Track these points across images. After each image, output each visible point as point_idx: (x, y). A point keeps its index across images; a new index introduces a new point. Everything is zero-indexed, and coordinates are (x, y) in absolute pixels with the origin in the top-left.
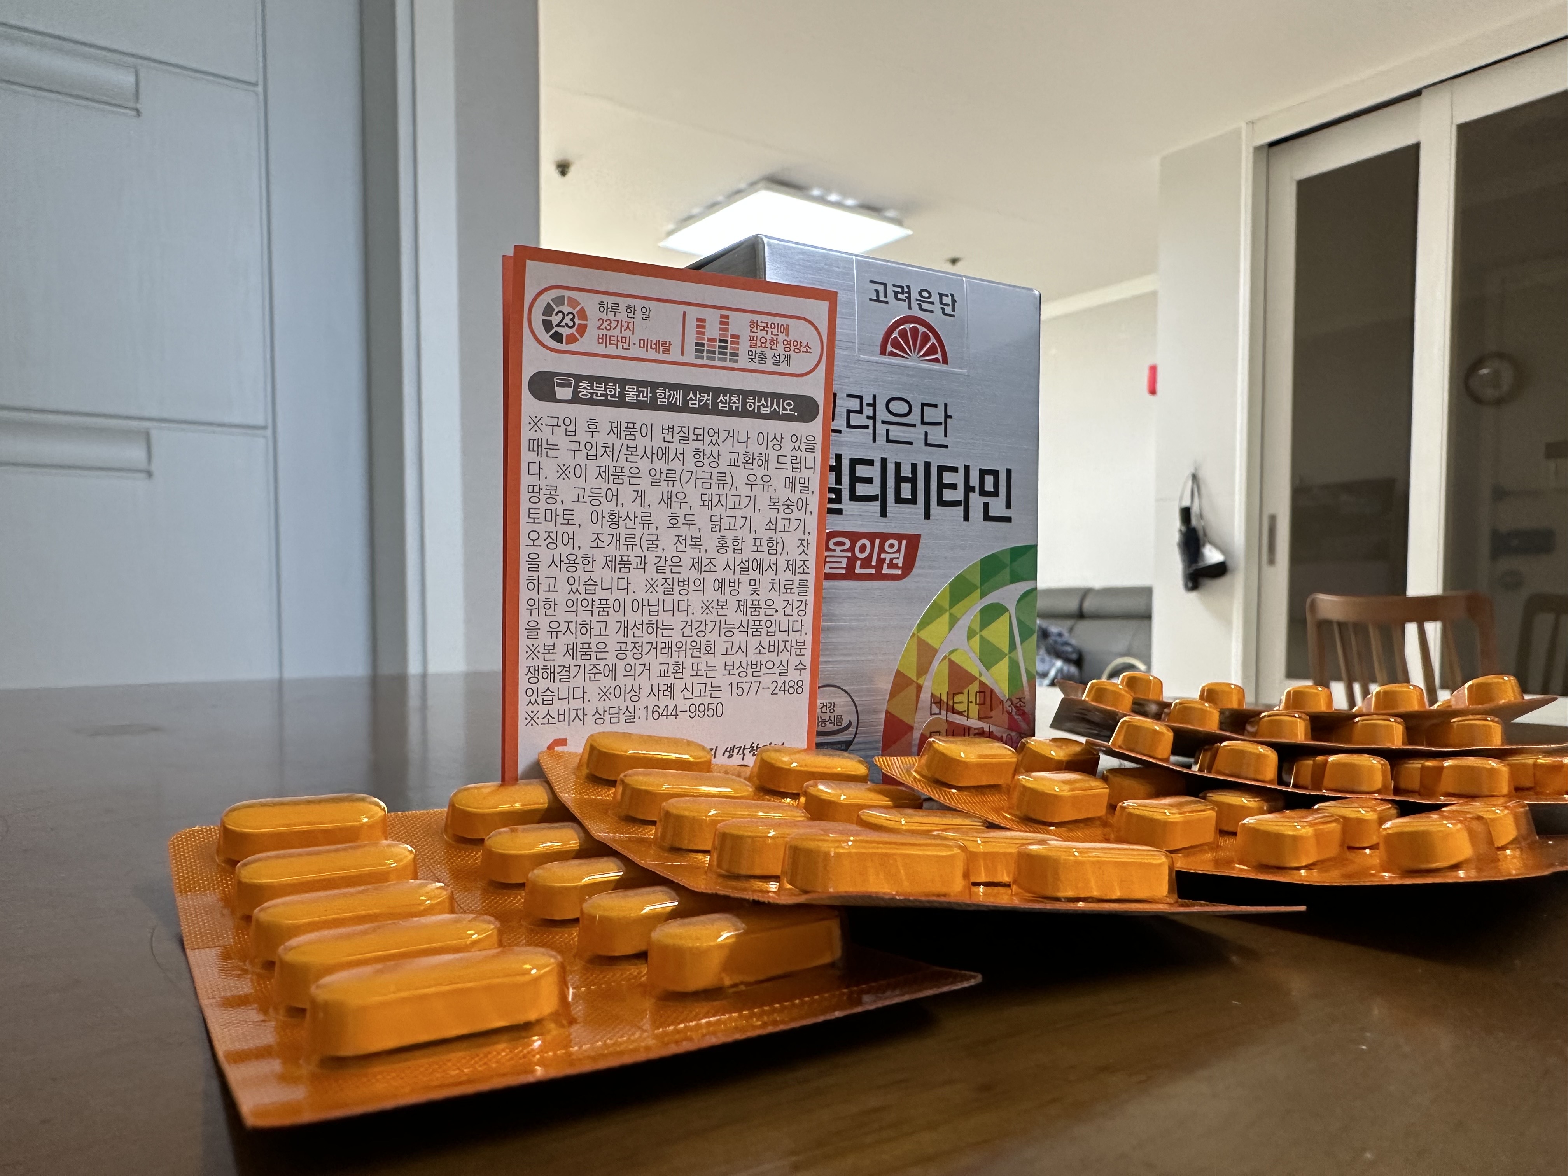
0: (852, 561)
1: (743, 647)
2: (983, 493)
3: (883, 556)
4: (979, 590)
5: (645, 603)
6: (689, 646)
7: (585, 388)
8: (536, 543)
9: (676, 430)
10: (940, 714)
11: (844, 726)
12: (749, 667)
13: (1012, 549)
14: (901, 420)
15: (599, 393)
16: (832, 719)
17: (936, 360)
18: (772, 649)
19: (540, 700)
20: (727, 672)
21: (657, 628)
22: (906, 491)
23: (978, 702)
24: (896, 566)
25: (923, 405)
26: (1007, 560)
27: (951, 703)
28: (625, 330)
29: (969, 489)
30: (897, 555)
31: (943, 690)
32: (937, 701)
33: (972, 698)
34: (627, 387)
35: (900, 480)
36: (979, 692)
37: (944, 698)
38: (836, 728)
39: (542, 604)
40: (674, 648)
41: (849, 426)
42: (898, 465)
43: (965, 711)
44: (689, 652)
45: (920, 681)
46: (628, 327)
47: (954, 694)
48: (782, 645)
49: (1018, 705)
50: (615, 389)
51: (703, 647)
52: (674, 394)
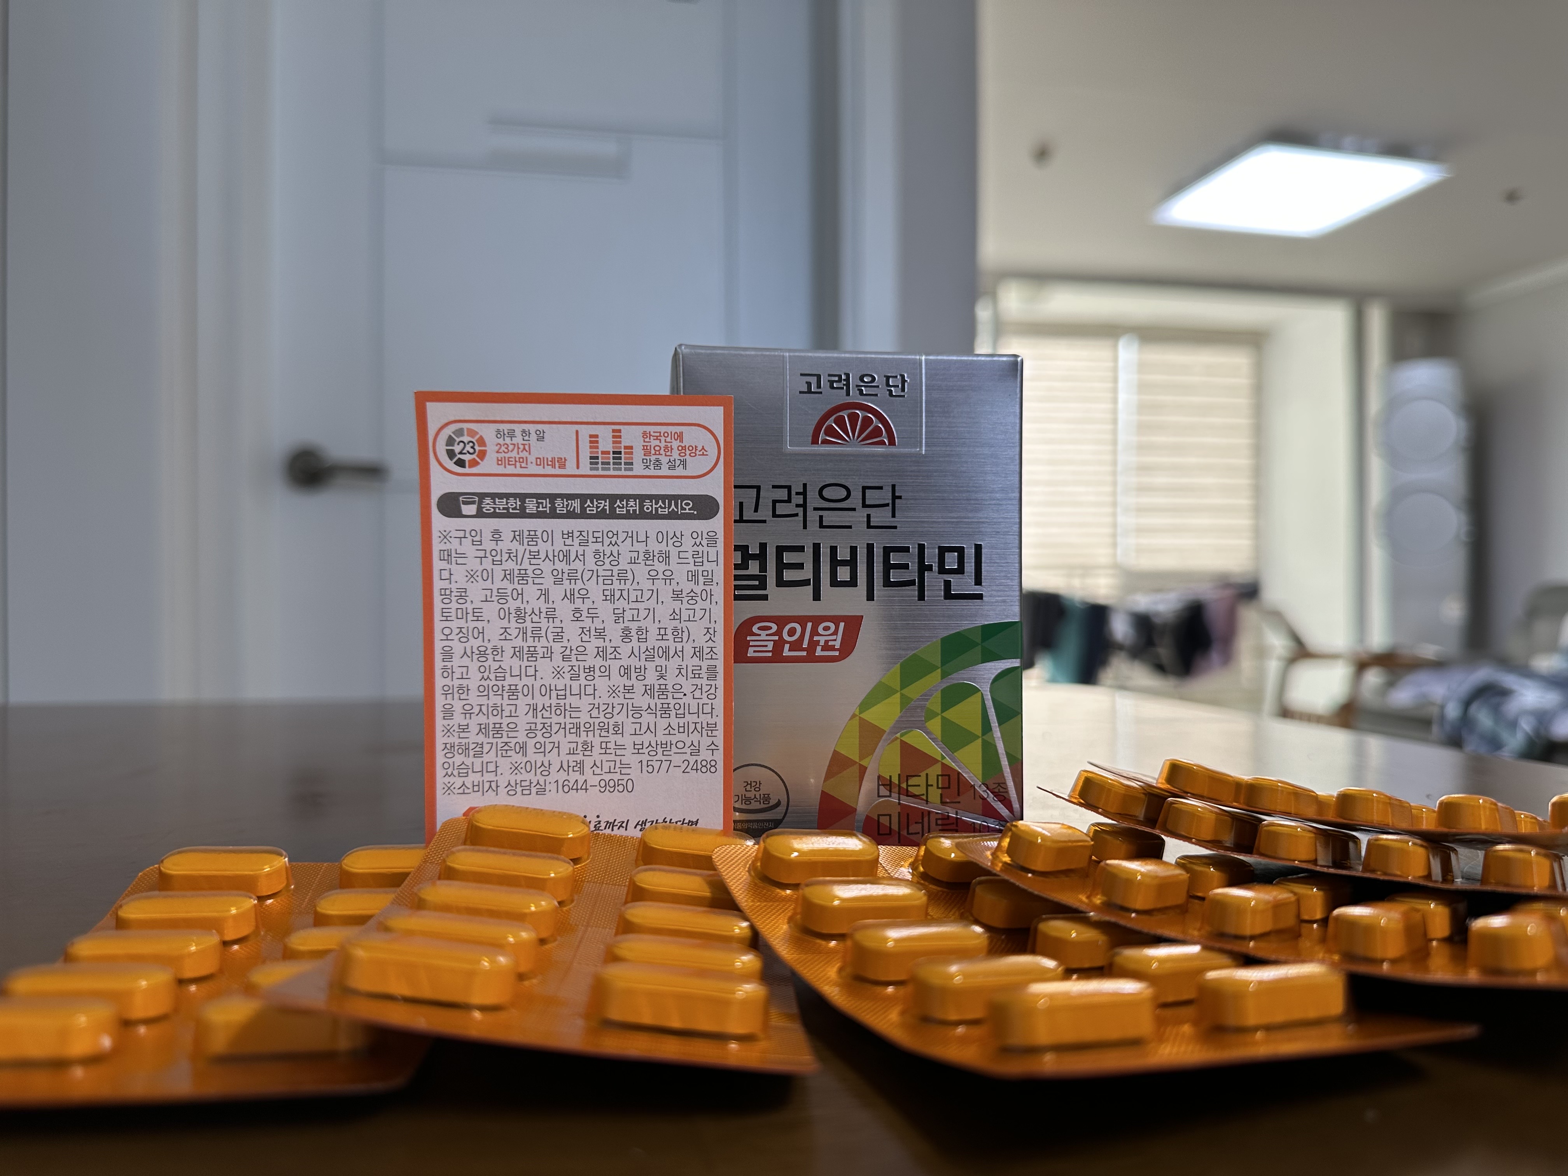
0: (779, 645)
1: (652, 728)
2: (942, 570)
3: (816, 638)
4: (939, 670)
5: (553, 688)
6: (597, 727)
7: (488, 504)
8: (449, 637)
9: (576, 534)
10: (890, 796)
11: (771, 804)
12: (659, 747)
13: (984, 627)
14: (838, 506)
15: (501, 507)
16: (758, 797)
17: (883, 443)
18: (681, 730)
19: (456, 773)
20: (636, 751)
21: (565, 710)
22: (844, 574)
23: (940, 786)
24: (832, 648)
25: (864, 489)
26: (978, 640)
27: (904, 785)
28: (522, 452)
29: (923, 568)
30: (834, 637)
31: (893, 771)
32: (885, 783)
33: (932, 781)
34: (527, 500)
35: (835, 563)
36: (942, 775)
37: (895, 780)
38: (763, 806)
39: (456, 690)
40: (582, 729)
41: (775, 515)
42: (834, 550)
43: (923, 795)
44: (597, 732)
45: (864, 763)
46: (524, 449)
47: (907, 776)
48: (692, 727)
49: (996, 790)
50: (516, 503)
51: (611, 727)
52: (572, 503)
